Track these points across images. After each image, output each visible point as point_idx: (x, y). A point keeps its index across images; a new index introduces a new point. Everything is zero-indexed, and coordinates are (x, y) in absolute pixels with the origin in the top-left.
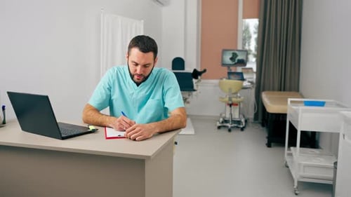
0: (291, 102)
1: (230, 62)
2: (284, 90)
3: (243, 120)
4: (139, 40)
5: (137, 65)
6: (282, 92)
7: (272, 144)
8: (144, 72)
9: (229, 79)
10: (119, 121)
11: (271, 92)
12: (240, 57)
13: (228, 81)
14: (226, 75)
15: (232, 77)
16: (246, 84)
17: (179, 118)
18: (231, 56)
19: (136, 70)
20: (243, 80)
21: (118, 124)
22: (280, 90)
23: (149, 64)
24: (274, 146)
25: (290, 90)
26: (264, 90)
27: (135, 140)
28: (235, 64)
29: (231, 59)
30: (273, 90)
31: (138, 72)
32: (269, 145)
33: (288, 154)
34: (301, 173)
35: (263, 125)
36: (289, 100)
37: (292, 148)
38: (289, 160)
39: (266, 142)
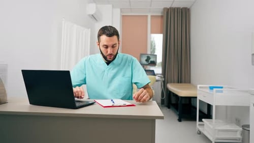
0: (200, 87)
1: (146, 63)
2: (181, 82)
4: (105, 29)
6: (180, 84)
11: (172, 84)
12: (152, 59)
16: (157, 78)
18: (146, 58)
20: (154, 75)
22: (178, 82)
23: (116, 44)
25: (185, 82)
26: (167, 83)
28: (149, 64)
29: (147, 60)
30: (174, 82)
32: (180, 120)
33: (199, 125)
34: (217, 136)
35: (169, 108)
36: (198, 86)
37: (203, 120)
38: (201, 129)
39: (178, 118)
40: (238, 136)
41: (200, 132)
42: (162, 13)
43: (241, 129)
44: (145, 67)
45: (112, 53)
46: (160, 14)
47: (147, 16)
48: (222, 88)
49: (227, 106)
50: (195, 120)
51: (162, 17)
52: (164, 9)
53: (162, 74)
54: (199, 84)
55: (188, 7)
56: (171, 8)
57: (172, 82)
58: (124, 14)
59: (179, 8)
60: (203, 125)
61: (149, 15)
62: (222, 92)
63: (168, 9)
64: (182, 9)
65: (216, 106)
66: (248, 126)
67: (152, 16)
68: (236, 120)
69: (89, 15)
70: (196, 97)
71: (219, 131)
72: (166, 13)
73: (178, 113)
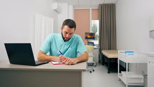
0: (120, 52)
2: (110, 49)
3: (95, 63)
5: (67, 33)
6: (110, 50)
7: (110, 72)
8: (70, 36)
9: (88, 45)
10: (60, 57)
11: (105, 50)
13: (88, 46)
14: (87, 43)
15: (89, 44)
16: (95, 47)
17: (85, 56)
19: (66, 36)
20: (94, 45)
21: (59, 59)
22: (109, 49)
24: (111, 72)
26: (102, 50)
27: (68, 65)
30: (106, 49)
31: (67, 36)
32: (109, 72)
33: (120, 75)
34: (129, 82)
35: (103, 65)
36: (119, 51)
37: (122, 72)
38: (120, 77)
39: (107, 71)
40: (142, 81)
41: (120, 79)
42: (98, 7)
43: (143, 77)
44: (89, 40)
45: (69, 37)
46: (97, 8)
47: (89, 9)
48: (133, 52)
49: (136, 63)
50: (117, 72)
51: (98, 9)
52: (100, 5)
53: (99, 45)
54: (119, 50)
55: (114, 3)
56: (103, 4)
57: (105, 49)
58: (75, 9)
59: (109, 4)
60: (122, 75)
61: (91, 9)
62: (133, 54)
63: (102, 5)
64: (110, 5)
65: (128, 64)
66: (147, 75)
67: (92, 9)
68: (142, 72)
69: (54, 10)
70: (117, 58)
71: (131, 78)
72: (100, 7)
73: (108, 68)
